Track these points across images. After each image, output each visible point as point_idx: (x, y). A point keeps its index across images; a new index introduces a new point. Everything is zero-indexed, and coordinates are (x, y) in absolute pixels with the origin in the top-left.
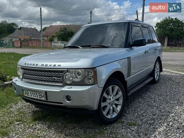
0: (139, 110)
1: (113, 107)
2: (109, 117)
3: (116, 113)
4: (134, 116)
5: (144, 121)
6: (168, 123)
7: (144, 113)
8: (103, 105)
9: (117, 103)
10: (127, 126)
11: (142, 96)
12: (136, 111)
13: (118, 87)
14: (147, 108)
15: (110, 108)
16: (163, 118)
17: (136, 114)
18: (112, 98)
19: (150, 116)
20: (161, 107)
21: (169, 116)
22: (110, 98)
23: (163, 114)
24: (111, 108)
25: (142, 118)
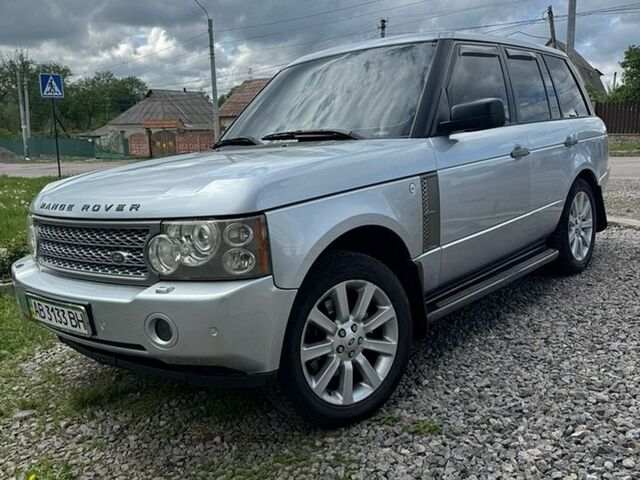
0: (471, 375)
1: (356, 365)
2: (337, 399)
3: (370, 385)
4: (445, 397)
5: (477, 418)
6: (570, 428)
7: (488, 386)
8: (308, 353)
9: (372, 348)
10: (405, 434)
11: (504, 321)
12: (461, 380)
13: (375, 287)
14: (509, 368)
15: (341, 368)
16: (555, 407)
17: (457, 390)
18: (349, 331)
19: (508, 399)
20: (566, 363)
21: (582, 402)
22: (340, 327)
23: (564, 391)
24: (348, 365)
25: (474, 405)
